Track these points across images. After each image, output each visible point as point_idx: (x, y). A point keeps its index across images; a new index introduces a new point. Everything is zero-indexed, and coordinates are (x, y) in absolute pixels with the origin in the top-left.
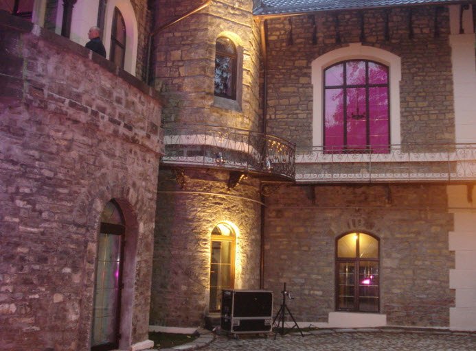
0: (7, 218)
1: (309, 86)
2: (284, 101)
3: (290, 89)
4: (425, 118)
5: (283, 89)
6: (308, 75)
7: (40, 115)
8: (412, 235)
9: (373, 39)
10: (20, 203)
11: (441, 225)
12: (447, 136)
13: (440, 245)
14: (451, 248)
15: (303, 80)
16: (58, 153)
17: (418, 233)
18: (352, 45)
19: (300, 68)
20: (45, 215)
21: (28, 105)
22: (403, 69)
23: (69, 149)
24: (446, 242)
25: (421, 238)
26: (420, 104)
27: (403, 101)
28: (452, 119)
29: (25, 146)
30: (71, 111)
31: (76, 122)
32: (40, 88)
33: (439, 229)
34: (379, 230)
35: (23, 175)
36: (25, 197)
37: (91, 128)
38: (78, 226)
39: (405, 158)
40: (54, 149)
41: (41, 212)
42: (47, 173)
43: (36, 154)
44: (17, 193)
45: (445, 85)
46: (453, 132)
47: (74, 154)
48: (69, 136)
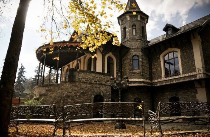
0: (76, 99)
1: (160, 61)
2: (156, 67)
3: (156, 63)
4: (188, 64)
5: (155, 64)
6: (160, 59)
7: (80, 83)
8: (187, 96)
9: (173, 46)
10: (78, 97)
11: (195, 93)
12: (194, 68)
13: (195, 98)
14: (197, 99)
15: (159, 60)
16: (84, 88)
17: (188, 96)
18: (168, 49)
19: (158, 58)
20: (82, 98)
21: (78, 82)
22: (181, 52)
23: (86, 87)
24: (196, 97)
25: (189, 97)
26: (186, 60)
27: (182, 60)
28: (195, 63)
29: (78, 88)
30: (85, 81)
31: (87, 83)
32: (79, 79)
33: (193, 94)
34: (179, 96)
35: (78, 92)
36: (78, 96)
37: (91, 83)
38: (89, 100)
39: (184, 76)
40: (83, 88)
41: (81, 98)
42: (82, 92)
43: (80, 89)
44: (77, 95)
45: (192, 54)
46: (195, 66)
47: (87, 88)
48: (86, 85)
